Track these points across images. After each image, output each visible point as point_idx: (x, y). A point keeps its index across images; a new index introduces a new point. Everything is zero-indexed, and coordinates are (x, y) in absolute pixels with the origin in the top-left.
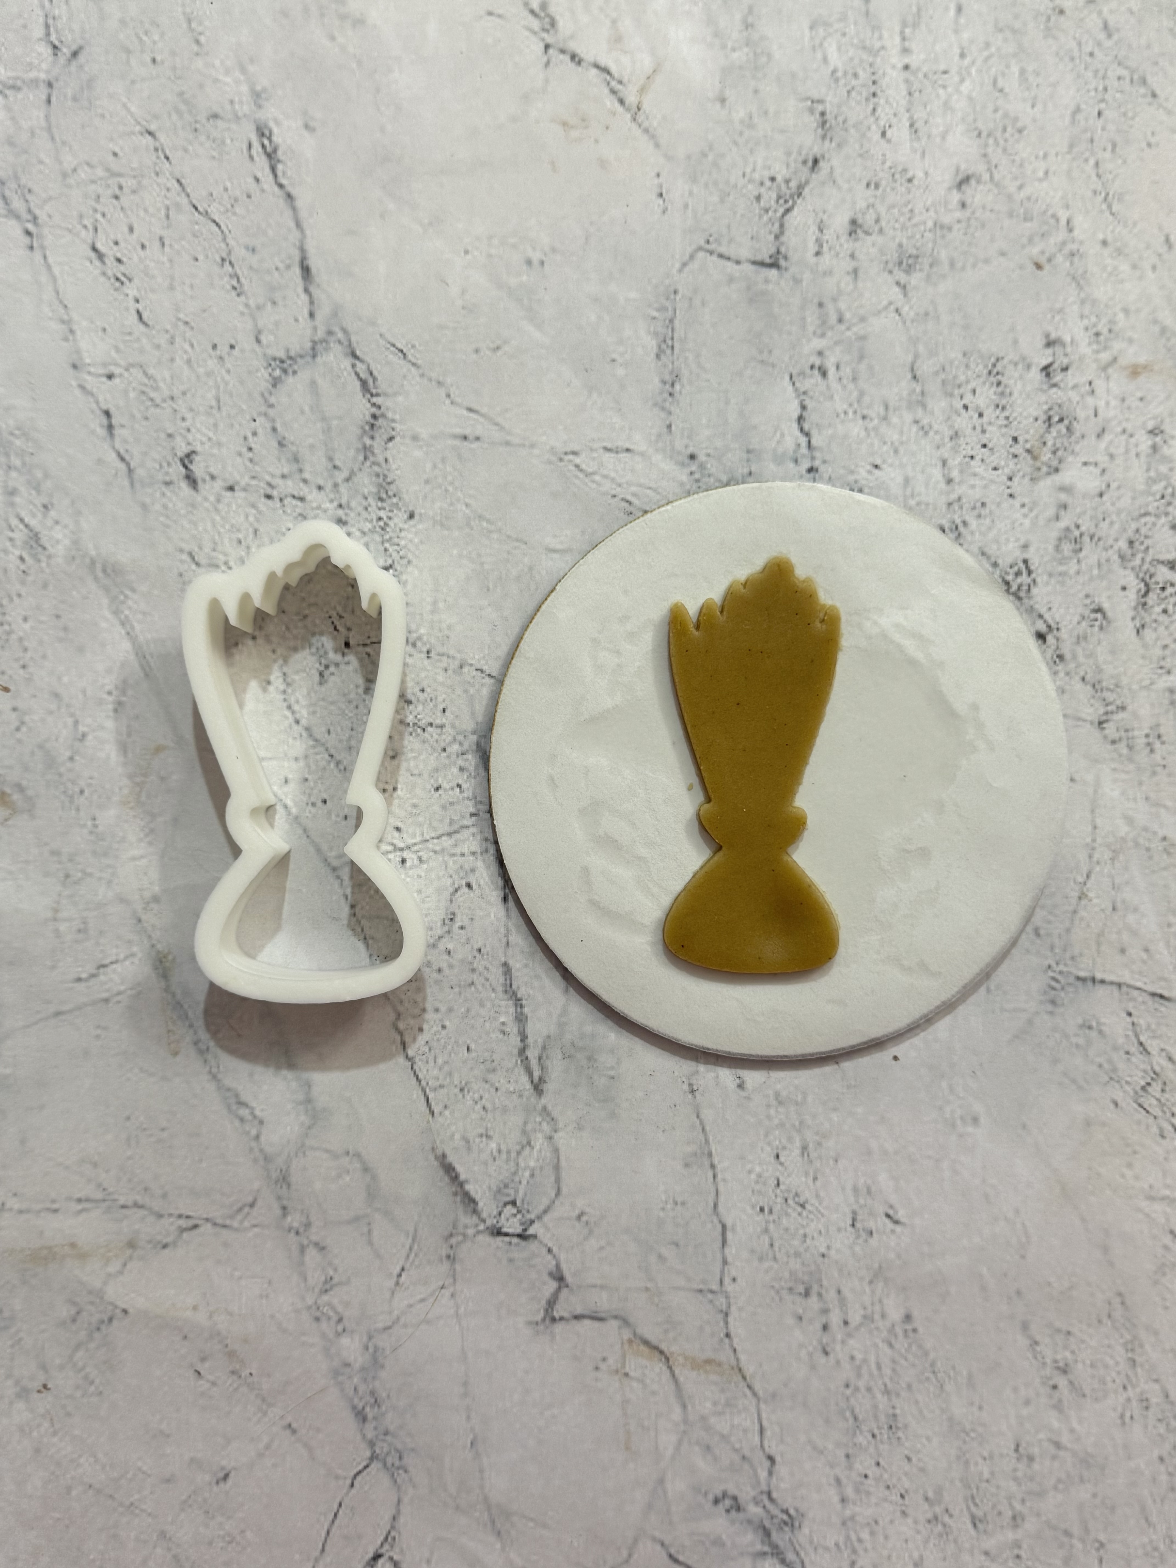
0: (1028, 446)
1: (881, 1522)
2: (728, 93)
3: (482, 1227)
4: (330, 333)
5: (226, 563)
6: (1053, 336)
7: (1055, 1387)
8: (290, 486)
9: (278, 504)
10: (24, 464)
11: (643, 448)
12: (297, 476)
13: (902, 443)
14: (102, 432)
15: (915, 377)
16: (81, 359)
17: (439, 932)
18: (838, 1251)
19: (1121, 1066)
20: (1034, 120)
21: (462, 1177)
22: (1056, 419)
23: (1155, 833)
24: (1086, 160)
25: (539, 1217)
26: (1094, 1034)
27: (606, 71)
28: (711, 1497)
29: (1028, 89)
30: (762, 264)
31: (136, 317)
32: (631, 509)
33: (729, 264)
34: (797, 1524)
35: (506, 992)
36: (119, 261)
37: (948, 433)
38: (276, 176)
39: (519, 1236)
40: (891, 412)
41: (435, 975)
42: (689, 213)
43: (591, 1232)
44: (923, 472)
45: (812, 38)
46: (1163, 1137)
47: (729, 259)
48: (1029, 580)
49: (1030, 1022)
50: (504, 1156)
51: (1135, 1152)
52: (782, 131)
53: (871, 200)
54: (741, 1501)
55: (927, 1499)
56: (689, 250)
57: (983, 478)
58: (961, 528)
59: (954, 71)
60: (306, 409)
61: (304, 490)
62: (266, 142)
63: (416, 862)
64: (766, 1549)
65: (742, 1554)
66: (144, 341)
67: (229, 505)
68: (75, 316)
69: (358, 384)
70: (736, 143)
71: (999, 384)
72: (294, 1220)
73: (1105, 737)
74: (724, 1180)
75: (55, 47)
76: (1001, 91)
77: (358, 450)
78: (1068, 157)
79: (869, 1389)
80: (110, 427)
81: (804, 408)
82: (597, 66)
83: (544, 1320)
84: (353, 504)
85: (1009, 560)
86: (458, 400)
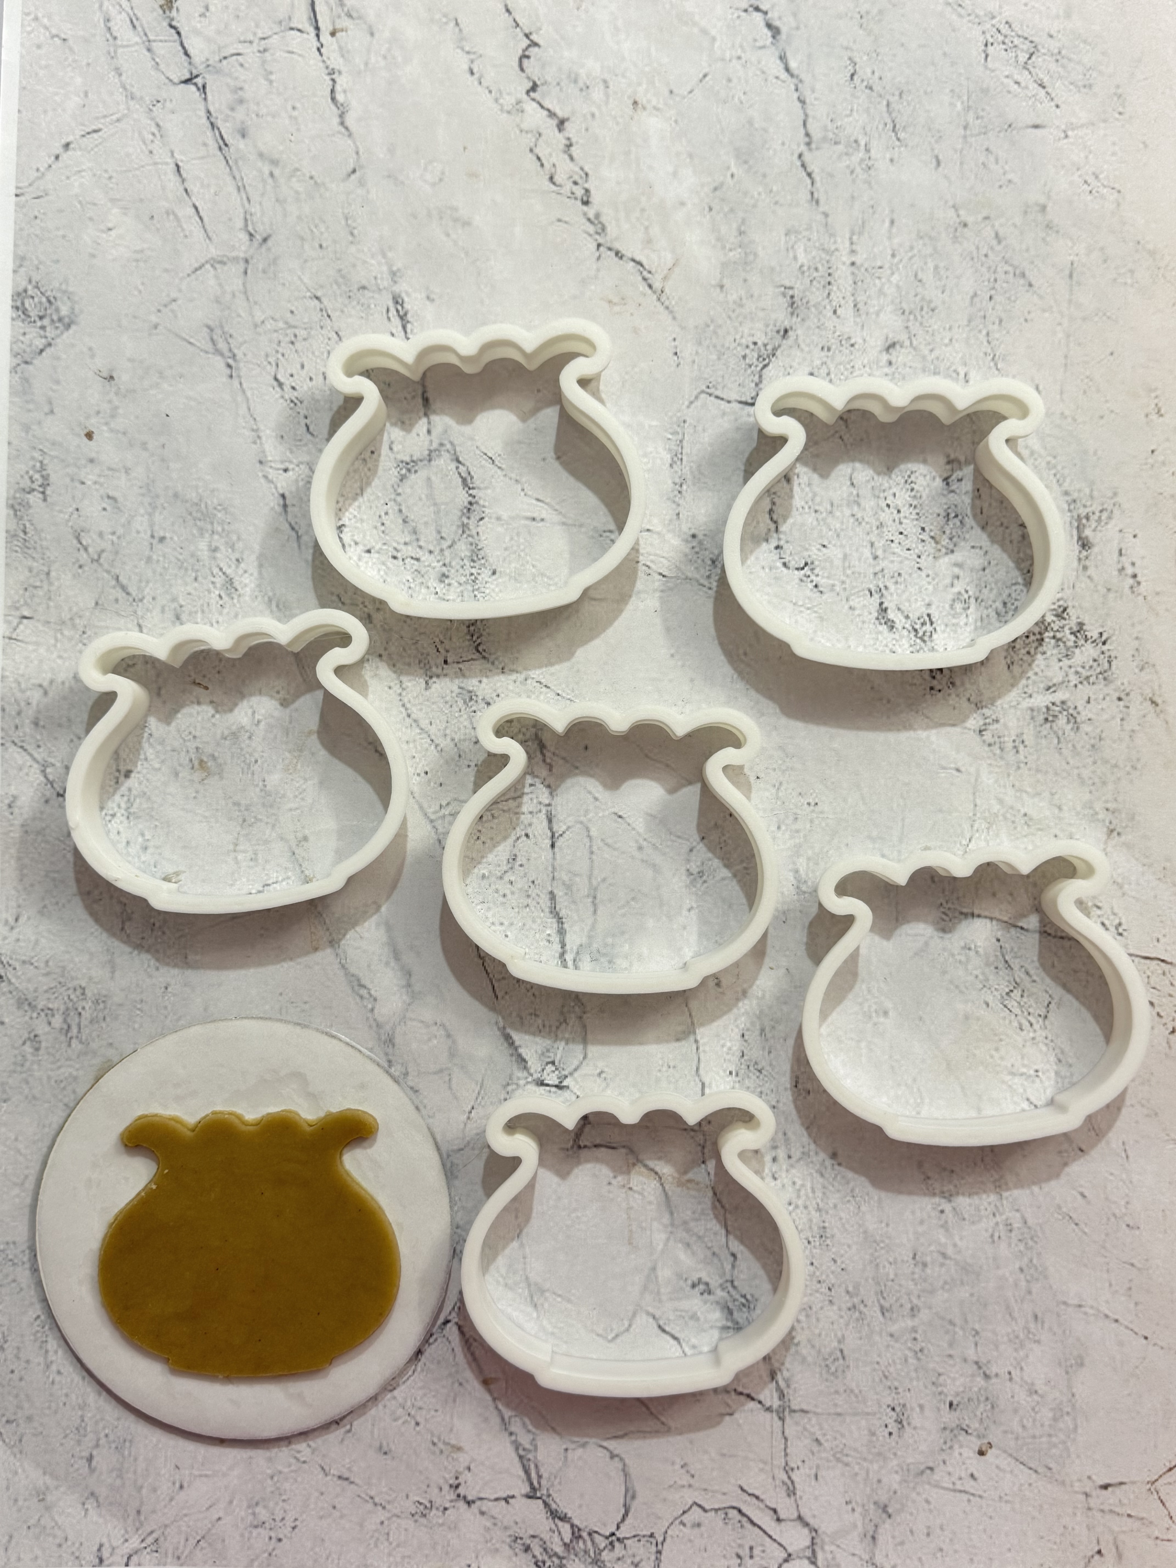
0: (932, 534)
1: (814, 1309)
2: (725, 281)
3: (530, 1079)
4: (442, 445)
5: (363, 603)
6: (952, 456)
7: (942, 1212)
8: (410, 551)
9: (401, 563)
10: (223, 530)
11: (659, 528)
12: (415, 544)
13: (842, 530)
14: (279, 509)
15: (852, 484)
16: (266, 456)
17: (505, 868)
18: (784, 1104)
19: (991, 977)
20: (944, 303)
21: (517, 1043)
22: (953, 515)
23: (1019, 811)
24: (980, 331)
25: (571, 1074)
26: (972, 953)
27: (640, 264)
28: (689, 1282)
29: (940, 280)
30: (746, 403)
31: (305, 429)
32: (650, 571)
33: (722, 402)
34: (752, 1306)
35: (551, 912)
36: (293, 388)
37: (875, 523)
38: (406, 332)
39: (556, 1086)
40: (835, 508)
41: (501, 899)
42: (696, 367)
43: (608, 1085)
44: (857, 550)
45: (786, 242)
46: (1021, 1029)
47: (722, 399)
48: (931, 629)
49: (926, 944)
50: (547, 1029)
51: (1001, 1040)
52: (763, 309)
53: (825, 359)
54: (712, 1287)
55: (848, 1292)
56: (695, 393)
57: (900, 556)
58: (883, 591)
59: (887, 266)
60: (423, 496)
61: (419, 554)
62: (400, 308)
63: (490, 818)
64: (729, 1324)
65: (712, 1327)
66: (311, 446)
67: (367, 563)
68: (262, 427)
69: (460, 480)
70: (729, 317)
71: (912, 490)
72: (396, 1070)
73: (984, 741)
74: (704, 1051)
75: (251, 235)
76: (920, 281)
77: (458, 526)
78: (967, 329)
79: (806, 1207)
80: (285, 506)
81: (774, 503)
82: (633, 260)
83: (572, 1147)
84: (453, 564)
85: (917, 614)
86: (530, 493)
